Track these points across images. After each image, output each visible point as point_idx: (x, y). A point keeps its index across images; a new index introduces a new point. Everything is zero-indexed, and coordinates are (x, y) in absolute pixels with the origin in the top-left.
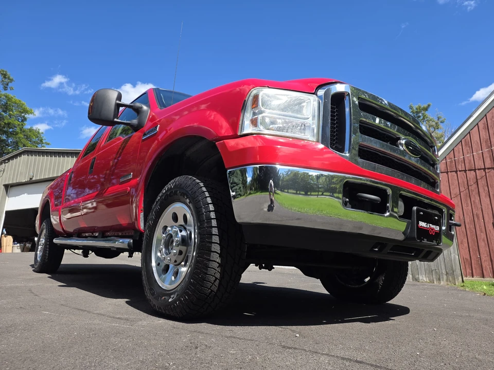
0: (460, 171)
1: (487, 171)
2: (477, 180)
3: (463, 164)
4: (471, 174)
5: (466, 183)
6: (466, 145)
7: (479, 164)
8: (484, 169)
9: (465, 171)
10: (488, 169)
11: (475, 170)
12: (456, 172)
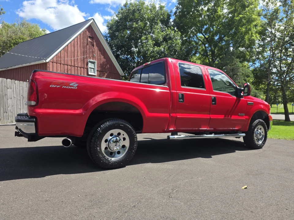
0: (62, 64)
1: (72, 67)
2: (68, 70)
3: (64, 61)
4: (66, 67)
5: (63, 70)
6: (66, 51)
7: (69, 63)
8: (71, 66)
9: (64, 64)
10: (72, 66)
11: (68, 65)
12: (60, 64)
